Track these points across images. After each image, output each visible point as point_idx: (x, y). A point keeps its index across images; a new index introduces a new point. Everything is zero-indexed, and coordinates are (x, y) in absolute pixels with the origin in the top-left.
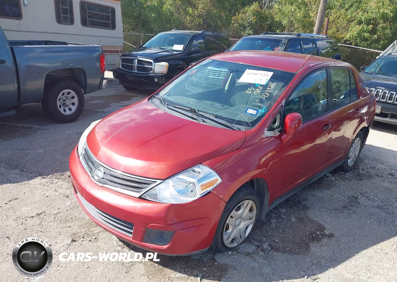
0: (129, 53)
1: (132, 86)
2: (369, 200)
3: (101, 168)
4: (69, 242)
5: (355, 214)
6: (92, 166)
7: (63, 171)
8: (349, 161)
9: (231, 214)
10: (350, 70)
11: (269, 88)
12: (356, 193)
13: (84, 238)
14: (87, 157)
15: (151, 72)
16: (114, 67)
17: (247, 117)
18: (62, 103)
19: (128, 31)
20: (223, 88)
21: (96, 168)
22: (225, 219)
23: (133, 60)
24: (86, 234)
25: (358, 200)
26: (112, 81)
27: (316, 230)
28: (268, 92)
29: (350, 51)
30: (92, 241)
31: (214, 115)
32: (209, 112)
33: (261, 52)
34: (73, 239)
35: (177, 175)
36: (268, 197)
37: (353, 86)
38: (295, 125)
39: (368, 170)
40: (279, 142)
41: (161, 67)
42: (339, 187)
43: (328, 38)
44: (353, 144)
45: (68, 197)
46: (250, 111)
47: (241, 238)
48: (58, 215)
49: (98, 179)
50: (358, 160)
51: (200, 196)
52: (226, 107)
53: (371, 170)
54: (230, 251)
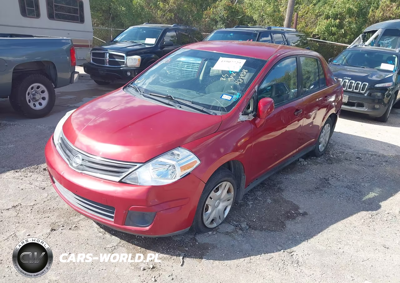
0: (99, 47)
1: (104, 81)
2: (339, 181)
3: (80, 156)
4: (49, 231)
5: (327, 194)
6: (69, 154)
7: (38, 165)
8: (320, 146)
9: (210, 195)
10: (318, 59)
11: (242, 75)
12: (327, 176)
13: (64, 226)
14: (64, 146)
15: (124, 66)
16: (85, 62)
17: (222, 103)
18: (32, 98)
19: (97, 26)
20: (197, 78)
21: (74, 155)
22: (204, 200)
23: (104, 54)
24: (66, 223)
25: (329, 182)
26: (82, 77)
27: (291, 210)
28: (241, 79)
29: (319, 45)
30: (72, 229)
31: (191, 102)
32: (185, 99)
33: (233, 41)
34: (52, 228)
35: (156, 158)
36: (245, 179)
37: (322, 77)
38: (268, 110)
39: (338, 155)
40: (253, 126)
41: (133, 61)
42: (312, 170)
43: (297, 31)
44: (323, 130)
45: (44, 189)
46: (225, 97)
47: (220, 219)
48: (35, 207)
49: (76, 166)
50: (328, 146)
51: (179, 178)
52: (202, 94)
53: (340, 155)
54: (210, 231)
